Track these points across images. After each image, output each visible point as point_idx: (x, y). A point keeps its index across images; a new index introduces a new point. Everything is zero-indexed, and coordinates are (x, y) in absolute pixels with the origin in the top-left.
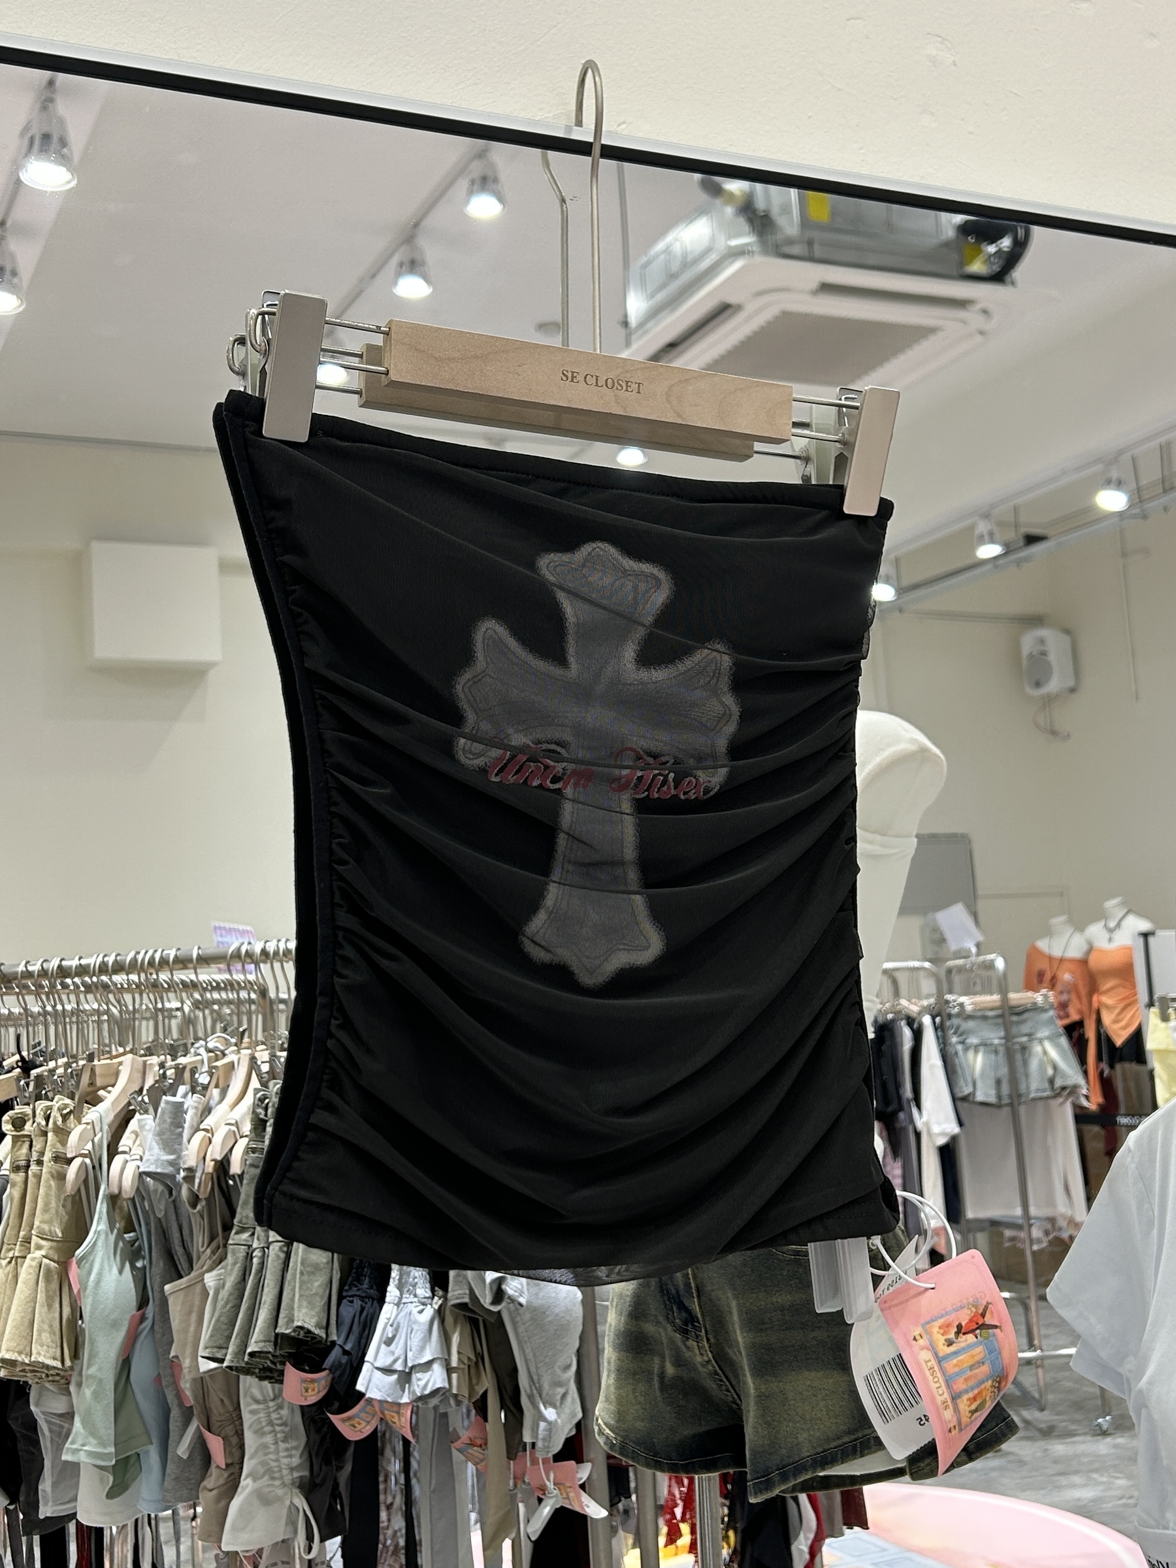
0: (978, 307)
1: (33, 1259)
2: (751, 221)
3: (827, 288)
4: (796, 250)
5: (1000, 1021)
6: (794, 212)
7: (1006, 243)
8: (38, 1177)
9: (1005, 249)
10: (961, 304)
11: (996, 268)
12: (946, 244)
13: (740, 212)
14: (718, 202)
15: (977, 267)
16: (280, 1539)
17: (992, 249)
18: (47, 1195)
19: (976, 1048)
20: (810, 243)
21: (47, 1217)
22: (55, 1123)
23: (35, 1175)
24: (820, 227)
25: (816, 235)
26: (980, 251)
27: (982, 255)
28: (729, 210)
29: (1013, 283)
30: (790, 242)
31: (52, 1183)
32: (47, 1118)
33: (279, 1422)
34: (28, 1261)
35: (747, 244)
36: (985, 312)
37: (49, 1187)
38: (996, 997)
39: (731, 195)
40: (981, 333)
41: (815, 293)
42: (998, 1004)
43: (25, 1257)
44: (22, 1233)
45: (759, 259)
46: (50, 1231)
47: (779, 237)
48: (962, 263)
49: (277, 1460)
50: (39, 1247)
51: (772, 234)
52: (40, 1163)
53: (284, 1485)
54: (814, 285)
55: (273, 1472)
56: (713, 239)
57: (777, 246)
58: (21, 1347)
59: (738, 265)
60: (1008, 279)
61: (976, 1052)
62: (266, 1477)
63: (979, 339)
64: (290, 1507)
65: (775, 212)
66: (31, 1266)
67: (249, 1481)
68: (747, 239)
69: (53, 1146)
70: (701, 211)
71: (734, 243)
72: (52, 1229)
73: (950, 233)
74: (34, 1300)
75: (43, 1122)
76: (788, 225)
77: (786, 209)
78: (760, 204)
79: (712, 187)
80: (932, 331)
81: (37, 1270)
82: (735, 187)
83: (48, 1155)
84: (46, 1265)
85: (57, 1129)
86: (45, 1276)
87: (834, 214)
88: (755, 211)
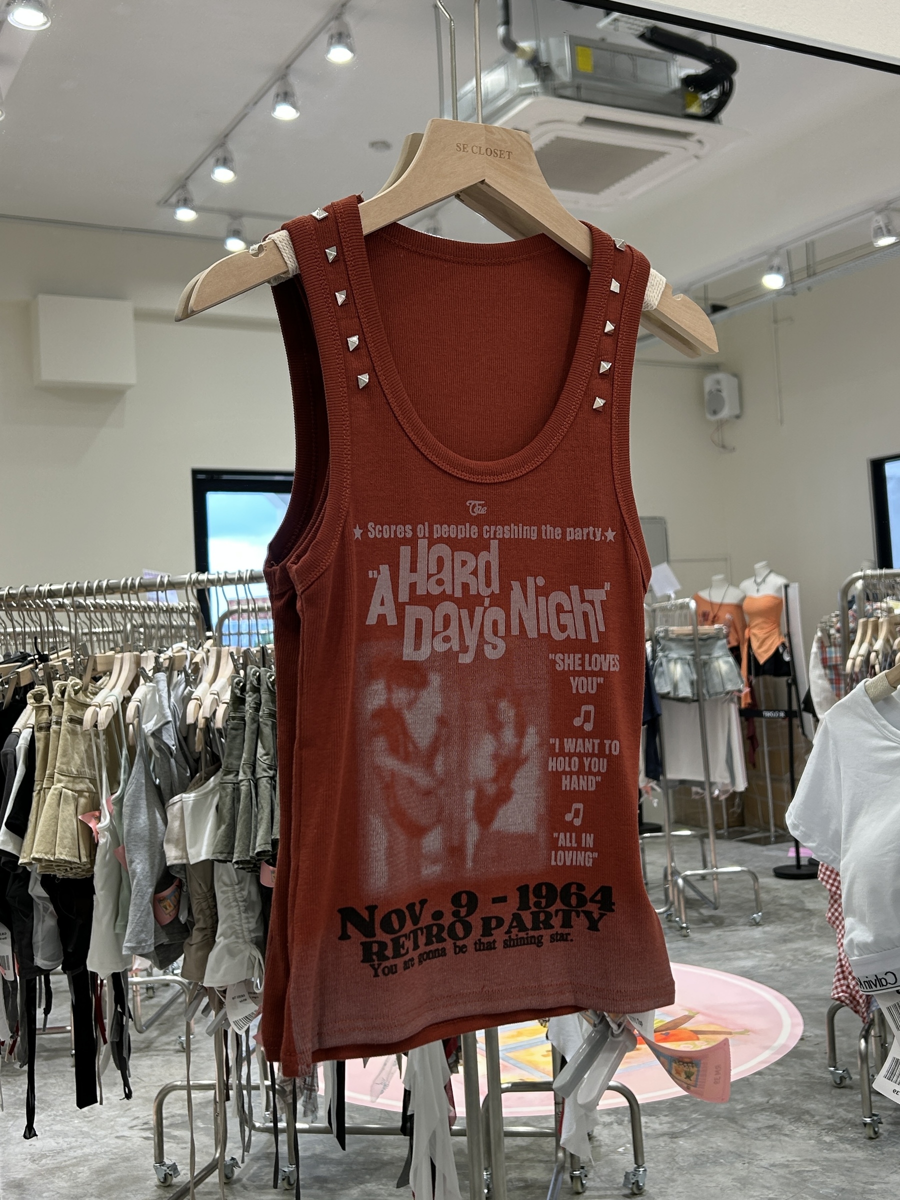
0: (696, 138)
1: (56, 789)
2: (536, 70)
3: (590, 121)
4: (568, 92)
5: (692, 643)
6: (567, 64)
7: (715, 93)
8: (58, 733)
9: (715, 97)
10: (684, 135)
11: (708, 111)
12: (675, 92)
13: (529, 64)
14: (514, 55)
15: (694, 109)
16: (244, 979)
17: (705, 97)
18: (65, 745)
19: (676, 660)
20: (578, 88)
21: (65, 760)
22: (69, 695)
23: (55, 732)
24: (586, 76)
25: (583, 82)
26: (697, 98)
27: (698, 101)
28: (521, 62)
29: (719, 122)
30: (564, 86)
31: (69, 737)
32: (63, 693)
33: (242, 899)
34: (51, 790)
35: (534, 87)
36: (700, 142)
37: (67, 740)
38: (690, 628)
39: (523, 51)
40: (697, 157)
41: (580, 124)
42: (691, 632)
43: (50, 788)
44: (47, 772)
45: (543, 98)
46: (68, 770)
47: (557, 82)
48: (685, 106)
49: (241, 925)
50: (60, 781)
51: (551, 80)
52: (58, 723)
53: (245, 942)
54: (580, 118)
55: (238, 933)
56: (508, 83)
57: (555, 89)
58: (48, 850)
59: (527, 102)
60: (716, 119)
61: (675, 663)
62: (233, 937)
63: (695, 161)
64: (249, 957)
65: (554, 64)
66: (53, 794)
67: (222, 938)
68: (533, 83)
69: (68, 711)
70: (501, 63)
71: (523, 86)
72: (69, 768)
73: (676, 84)
74: (57, 818)
75: (59, 696)
76: (564, 74)
77: (562, 63)
78: (544, 58)
79: (510, 44)
80: (662, 154)
81: (58, 797)
82: (525, 45)
83: (65, 718)
84: (65, 793)
85: (71, 700)
86: (65, 800)
87: (596, 66)
88: (539, 64)
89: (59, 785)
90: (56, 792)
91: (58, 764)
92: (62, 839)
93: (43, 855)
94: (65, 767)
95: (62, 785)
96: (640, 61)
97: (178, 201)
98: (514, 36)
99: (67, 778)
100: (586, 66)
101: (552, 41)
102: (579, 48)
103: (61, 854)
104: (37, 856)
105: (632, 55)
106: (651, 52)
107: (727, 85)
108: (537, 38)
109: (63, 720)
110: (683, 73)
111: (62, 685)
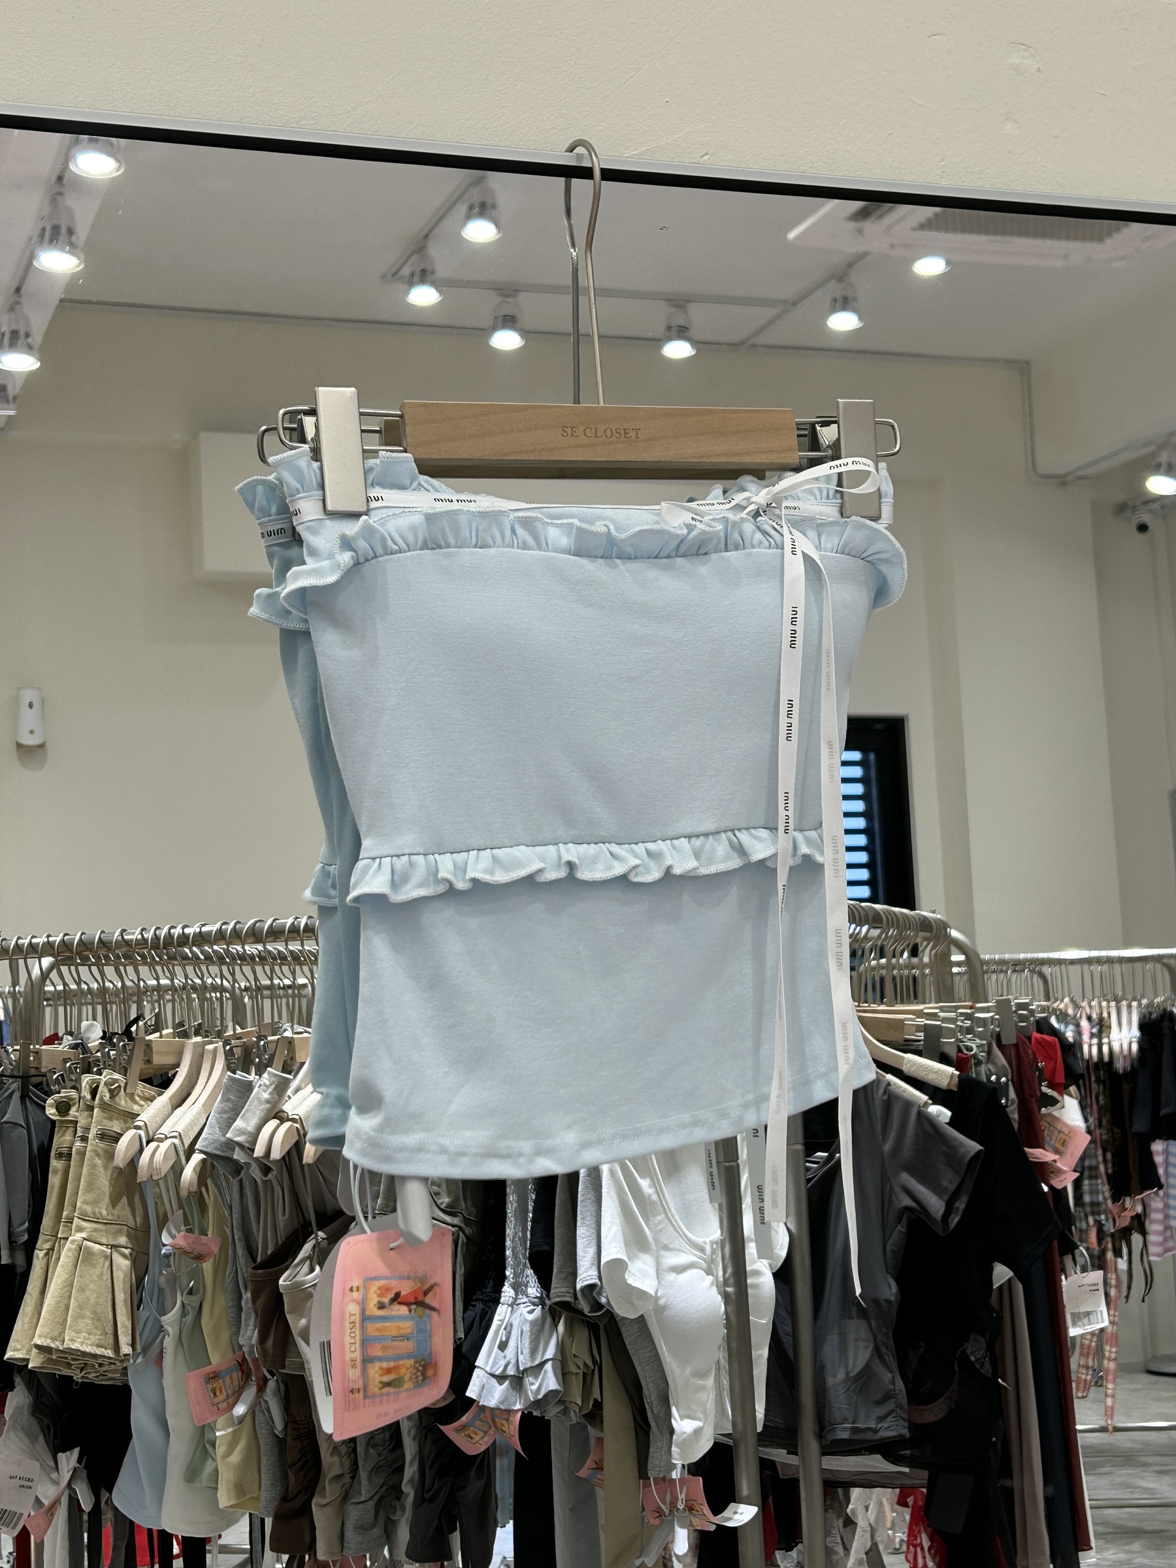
1: (73, 1242)
8: (82, 1154)
18: (91, 1175)
21: (90, 1197)
22: (101, 1099)
23: (78, 1152)
31: (99, 1162)
34: (68, 1244)
37: (94, 1165)
43: (66, 1239)
44: (65, 1213)
46: (94, 1213)
50: (81, 1229)
52: (84, 1139)
58: (56, 1333)
69: (99, 1123)
72: (97, 1210)
74: (72, 1285)
75: (89, 1098)
81: (77, 1255)
83: (93, 1133)
84: (87, 1248)
85: (104, 1106)
86: (85, 1260)
89: (79, 1236)
90: (73, 1247)
91: (79, 1204)
92: (76, 1319)
93: (49, 1341)
94: (88, 1209)
95: (84, 1235)
97: (412, 275)
99: (94, 1225)
103: (73, 1341)
104: (39, 1342)
109: (91, 1136)
111: (93, 1081)
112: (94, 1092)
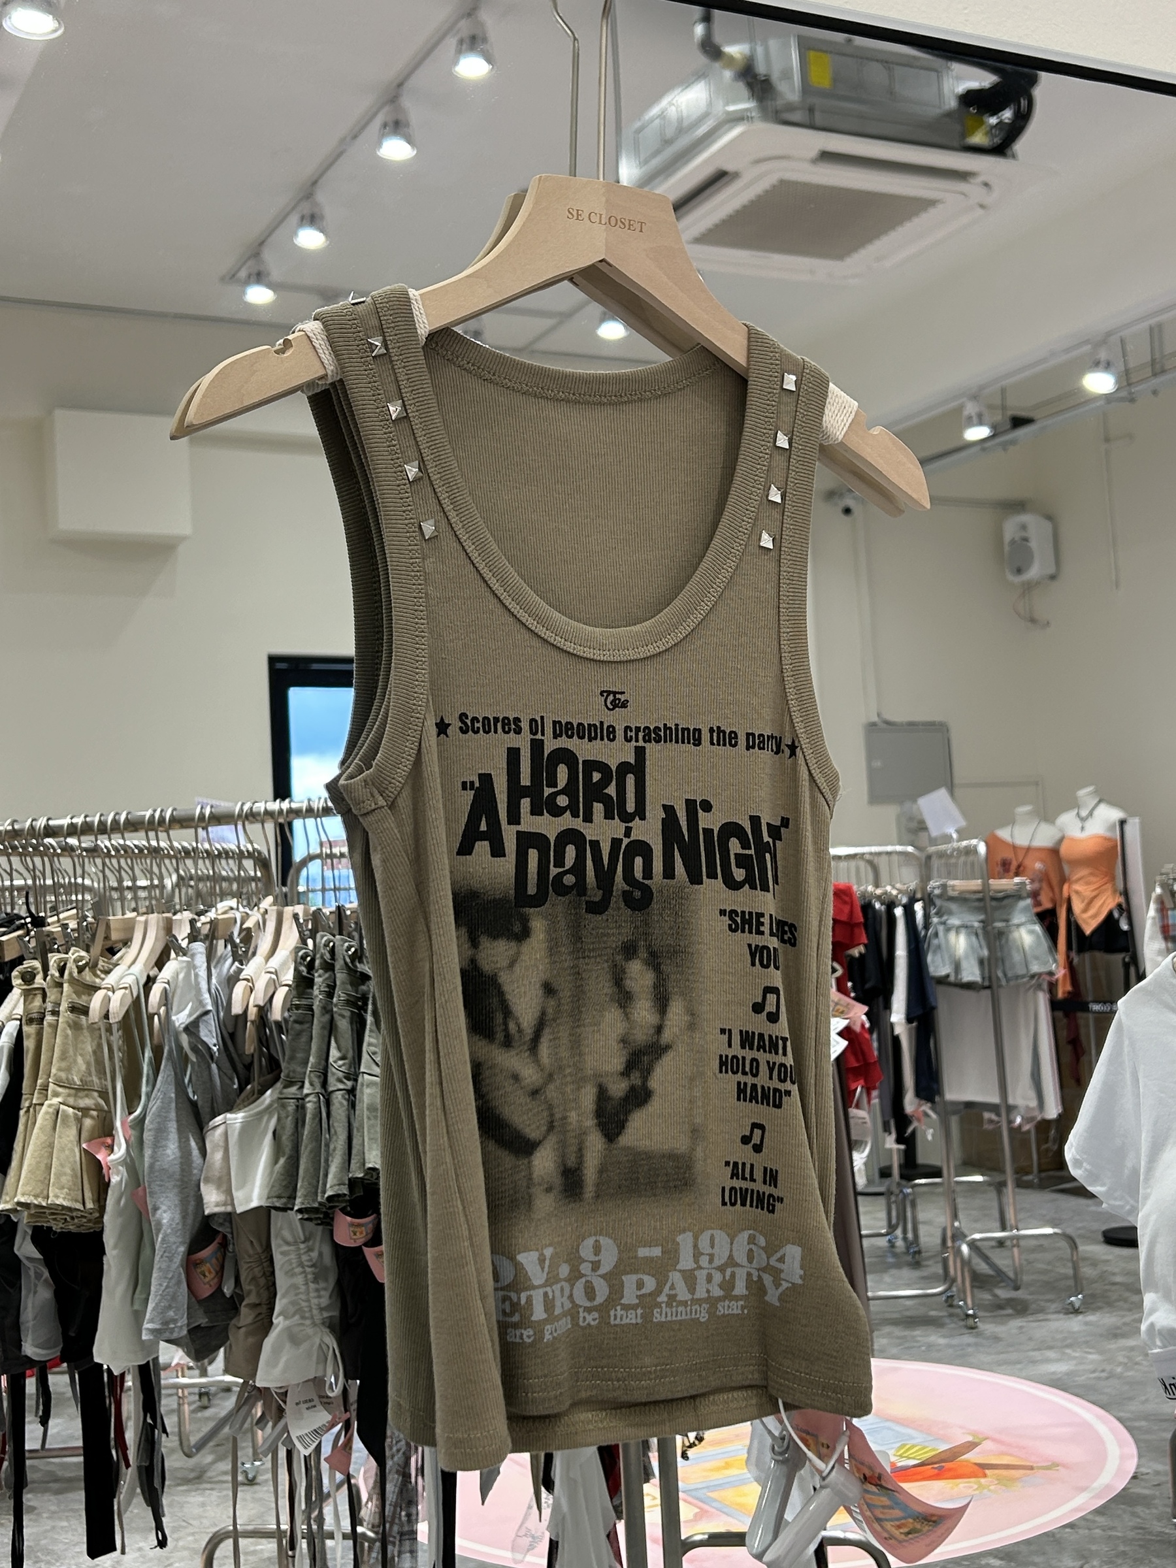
0: (980, 179)
1: (50, 1106)
2: (750, 86)
3: (827, 156)
4: (796, 116)
5: (980, 904)
6: (796, 78)
7: (1007, 115)
8: (55, 1027)
9: (1007, 121)
10: (962, 176)
11: (997, 140)
12: (949, 114)
13: (739, 76)
14: (717, 65)
15: (978, 139)
16: (312, 1377)
17: (993, 121)
18: (64, 1044)
19: (958, 929)
20: (811, 110)
21: (64, 1065)
22: (71, 974)
23: (50, 1025)
24: (822, 93)
25: (818, 101)
26: (982, 123)
27: (983, 127)
28: (728, 75)
29: (1014, 156)
30: (790, 107)
31: (69, 1032)
33: (310, 1263)
34: (45, 1107)
35: (747, 110)
36: (986, 185)
37: (66, 1036)
38: (979, 882)
39: (731, 59)
40: (982, 206)
41: (815, 161)
42: (980, 888)
43: (43, 1105)
44: (39, 1082)
45: (759, 125)
46: (67, 1079)
47: (780, 102)
48: (964, 134)
49: (307, 1300)
50: (56, 1095)
51: (771, 100)
52: (55, 1013)
53: (314, 1324)
54: (814, 153)
55: (304, 1312)
56: (710, 104)
57: (777, 112)
58: (38, 1191)
59: (736, 131)
60: (1009, 152)
61: (958, 933)
62: (297, 1317)
63: (980, 212)
64: (320, 1345)
65: (775, 77)
66: (47, 1113)
67: (281, 1319)
68: (745, 104)
69: (69, 996)
70: (700, 75)
71: (732, 108)
72: (70, 1077)
73: (952, 104)
74: (51, 1148)
75: (57, 974)
76: (790, 91)
77: (787, 75)
78: (761, 68)
79: (711, 49)
80: (932, 203)
81: (54, 1117)
82: (735, 50)
83: (64, 1006)
84: (64, 1111)
85: (73, 981)
86: (63, 1122)
87: (835, 80)
88: (755, 76)
89: (56, 1101)
90: (51, 1110)
91: (54, 1070)
92: (58, 1176)
93: (32, 1198)
94: (63, 1075)
95: (60, 1099)
96: (899, 71)
97: (249, 277)
98: (717, 38)
99: (67, 1091)
100: (822, 78)
101: (773, 44)
102: (812, 54)
103: (57, 1196)
104: (23, 1200)
105: (886, 62)
106: (915, 58)
107: (1024, 103)
108: (752, 39)
109: (62, 1009)
110: (962, 88)
111: (61, 960)
112: (62, 970)
